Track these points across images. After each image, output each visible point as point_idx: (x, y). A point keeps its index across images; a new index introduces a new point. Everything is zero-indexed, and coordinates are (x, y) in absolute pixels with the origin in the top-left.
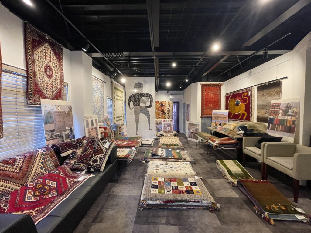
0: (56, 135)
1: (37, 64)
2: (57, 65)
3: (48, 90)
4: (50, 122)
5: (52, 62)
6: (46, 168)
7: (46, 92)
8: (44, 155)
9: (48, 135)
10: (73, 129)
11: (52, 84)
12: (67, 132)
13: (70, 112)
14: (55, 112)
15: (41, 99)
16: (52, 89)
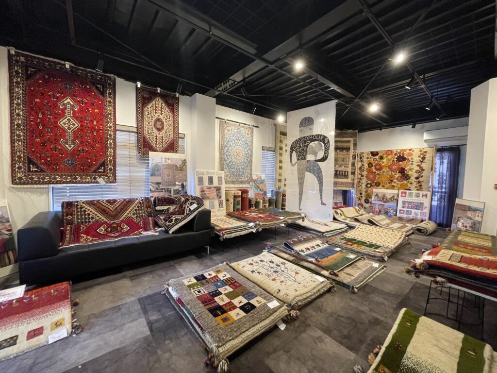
0: (162, 189)
1: (146, 119)
2: (170, 117)
3: (157, 143)
4: (157, 174)
5: (163, 115)
6: (138, 215)
7: (155, 145)
8: (140, 203)
9: (153, 186)
10: (186, 185)
11: (162, 137)
12: (177, 188)
13: (184, 166)
14: (163, 165)
15: (150, 152)
16: (162, 142)
